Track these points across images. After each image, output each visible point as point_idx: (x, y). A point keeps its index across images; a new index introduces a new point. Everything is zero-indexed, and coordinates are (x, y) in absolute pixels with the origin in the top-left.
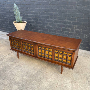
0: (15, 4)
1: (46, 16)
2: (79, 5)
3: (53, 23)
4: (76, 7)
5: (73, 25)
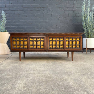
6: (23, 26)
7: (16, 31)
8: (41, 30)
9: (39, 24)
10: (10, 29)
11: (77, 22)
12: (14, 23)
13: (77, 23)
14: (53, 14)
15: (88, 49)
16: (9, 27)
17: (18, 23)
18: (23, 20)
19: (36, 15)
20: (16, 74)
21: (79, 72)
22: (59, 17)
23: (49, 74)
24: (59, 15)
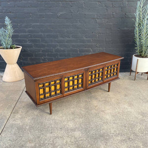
0: (7, 18)
1: (53, 34)
2: (98, 17)
3: (66, 44)
4: (96, 21)
5: (93, 44)
6: (40, 33)
7: (29, 40)
8: (69, 39)
9: (65, 30)
13: (125, 28)
14: (87, 13)
16: (18, 35)
17: (31, 29)
19: (59, 15)
20: (39, 137)
21: (119, 134)
22: (98, 19)
23: (80, 137)
24: (97, 15)
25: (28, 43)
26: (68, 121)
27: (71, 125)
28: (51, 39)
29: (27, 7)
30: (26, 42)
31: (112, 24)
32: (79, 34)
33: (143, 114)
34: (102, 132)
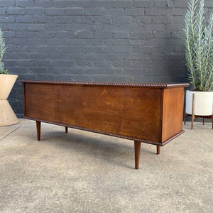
1: (66, 60)
2: (132, 38)
3: (85, 75)
4: (129, 42)
6: (47, 60)
7: (30, 69)
8: (89, 68)
9: (85, 55)
10: (17, 67)
11: (174, 51)
12: (26, 53)
13: (173, 53)
14: (116, 31)
15: (197, 116)
16: (15, 62)
17: (35, 53)
18: (46, 46)
19: (76, 34)
20: (7, 186)
21: (158, 186)
22: (132, 40)
23: (84, 189)
24: (130, 34)
25: (29, 74)
26: (68, 168)
27: (72, 173)
28: (63, 67)
29: (31, 23)
30: (27, 72)
31: (152, 47)
32: (105, 61)
33: (205, 164)
34: (126, 183)
